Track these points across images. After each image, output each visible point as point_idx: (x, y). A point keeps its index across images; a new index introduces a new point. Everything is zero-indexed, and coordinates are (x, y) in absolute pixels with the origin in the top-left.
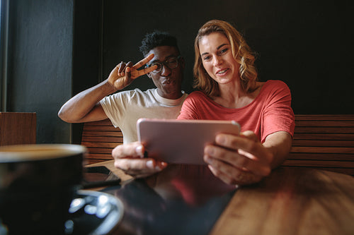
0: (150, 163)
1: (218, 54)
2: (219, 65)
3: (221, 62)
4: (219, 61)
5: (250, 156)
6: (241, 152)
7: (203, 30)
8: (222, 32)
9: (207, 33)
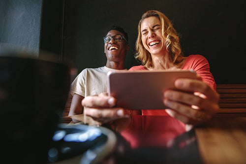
0: (120, 112)
1: (152, 30)
2: (153, 37)
3: (154, 35)
4: (152, 34)
5: (202, 96)
6: (196, 94)
7: (145, 15)
8: (157, 16)
9: (148, 16)
